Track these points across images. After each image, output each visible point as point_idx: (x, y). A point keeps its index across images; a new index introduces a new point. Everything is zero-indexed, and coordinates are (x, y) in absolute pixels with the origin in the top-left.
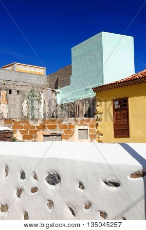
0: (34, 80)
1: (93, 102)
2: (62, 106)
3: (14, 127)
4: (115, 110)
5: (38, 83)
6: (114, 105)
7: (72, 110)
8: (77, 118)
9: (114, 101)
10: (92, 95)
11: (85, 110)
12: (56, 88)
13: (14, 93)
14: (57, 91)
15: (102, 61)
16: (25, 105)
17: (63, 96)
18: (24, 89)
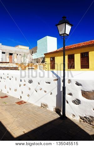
0: (25, 51)
1: (44, 58)
2: (34, 59)
3: (19, 66)
4: (51, 61)
5: (26, 52)
6: (50, 59)
7: (37, 61)
8: (39, 63)
9: (50, 58)
10: (44, 56)
11: (41, 61)
12: (32, 53)
13: (19, 55)
14: (32, 54)
15: (47, 45)
16: (22, 59)
17: (35, 56)
18: (22, 54)
